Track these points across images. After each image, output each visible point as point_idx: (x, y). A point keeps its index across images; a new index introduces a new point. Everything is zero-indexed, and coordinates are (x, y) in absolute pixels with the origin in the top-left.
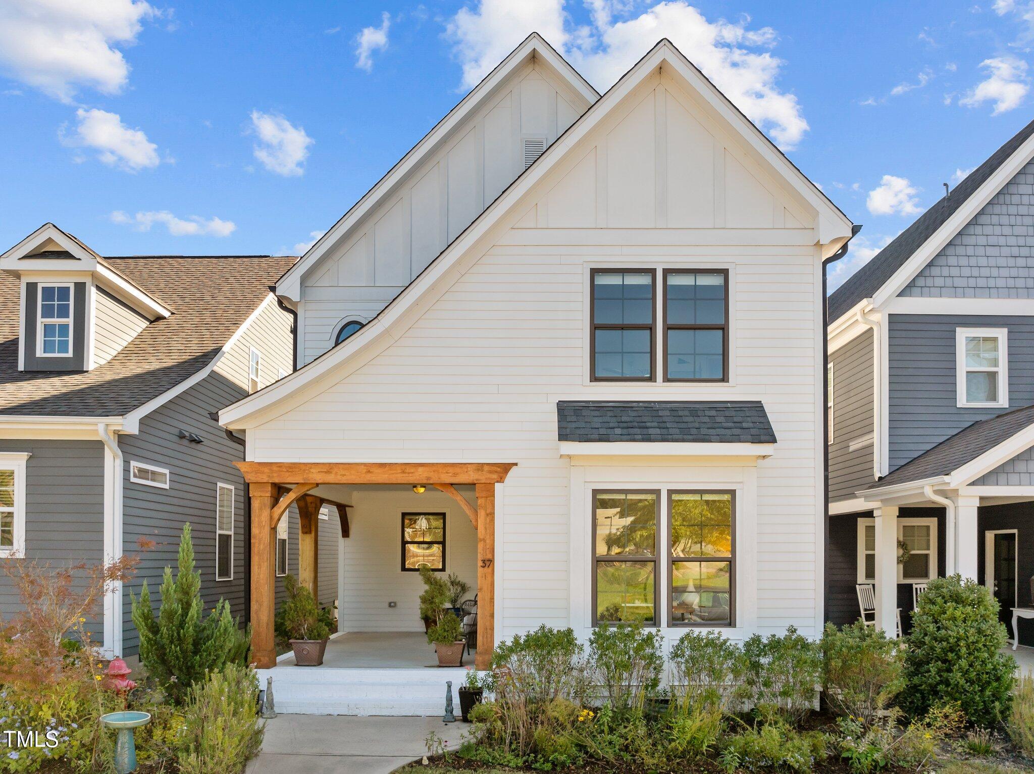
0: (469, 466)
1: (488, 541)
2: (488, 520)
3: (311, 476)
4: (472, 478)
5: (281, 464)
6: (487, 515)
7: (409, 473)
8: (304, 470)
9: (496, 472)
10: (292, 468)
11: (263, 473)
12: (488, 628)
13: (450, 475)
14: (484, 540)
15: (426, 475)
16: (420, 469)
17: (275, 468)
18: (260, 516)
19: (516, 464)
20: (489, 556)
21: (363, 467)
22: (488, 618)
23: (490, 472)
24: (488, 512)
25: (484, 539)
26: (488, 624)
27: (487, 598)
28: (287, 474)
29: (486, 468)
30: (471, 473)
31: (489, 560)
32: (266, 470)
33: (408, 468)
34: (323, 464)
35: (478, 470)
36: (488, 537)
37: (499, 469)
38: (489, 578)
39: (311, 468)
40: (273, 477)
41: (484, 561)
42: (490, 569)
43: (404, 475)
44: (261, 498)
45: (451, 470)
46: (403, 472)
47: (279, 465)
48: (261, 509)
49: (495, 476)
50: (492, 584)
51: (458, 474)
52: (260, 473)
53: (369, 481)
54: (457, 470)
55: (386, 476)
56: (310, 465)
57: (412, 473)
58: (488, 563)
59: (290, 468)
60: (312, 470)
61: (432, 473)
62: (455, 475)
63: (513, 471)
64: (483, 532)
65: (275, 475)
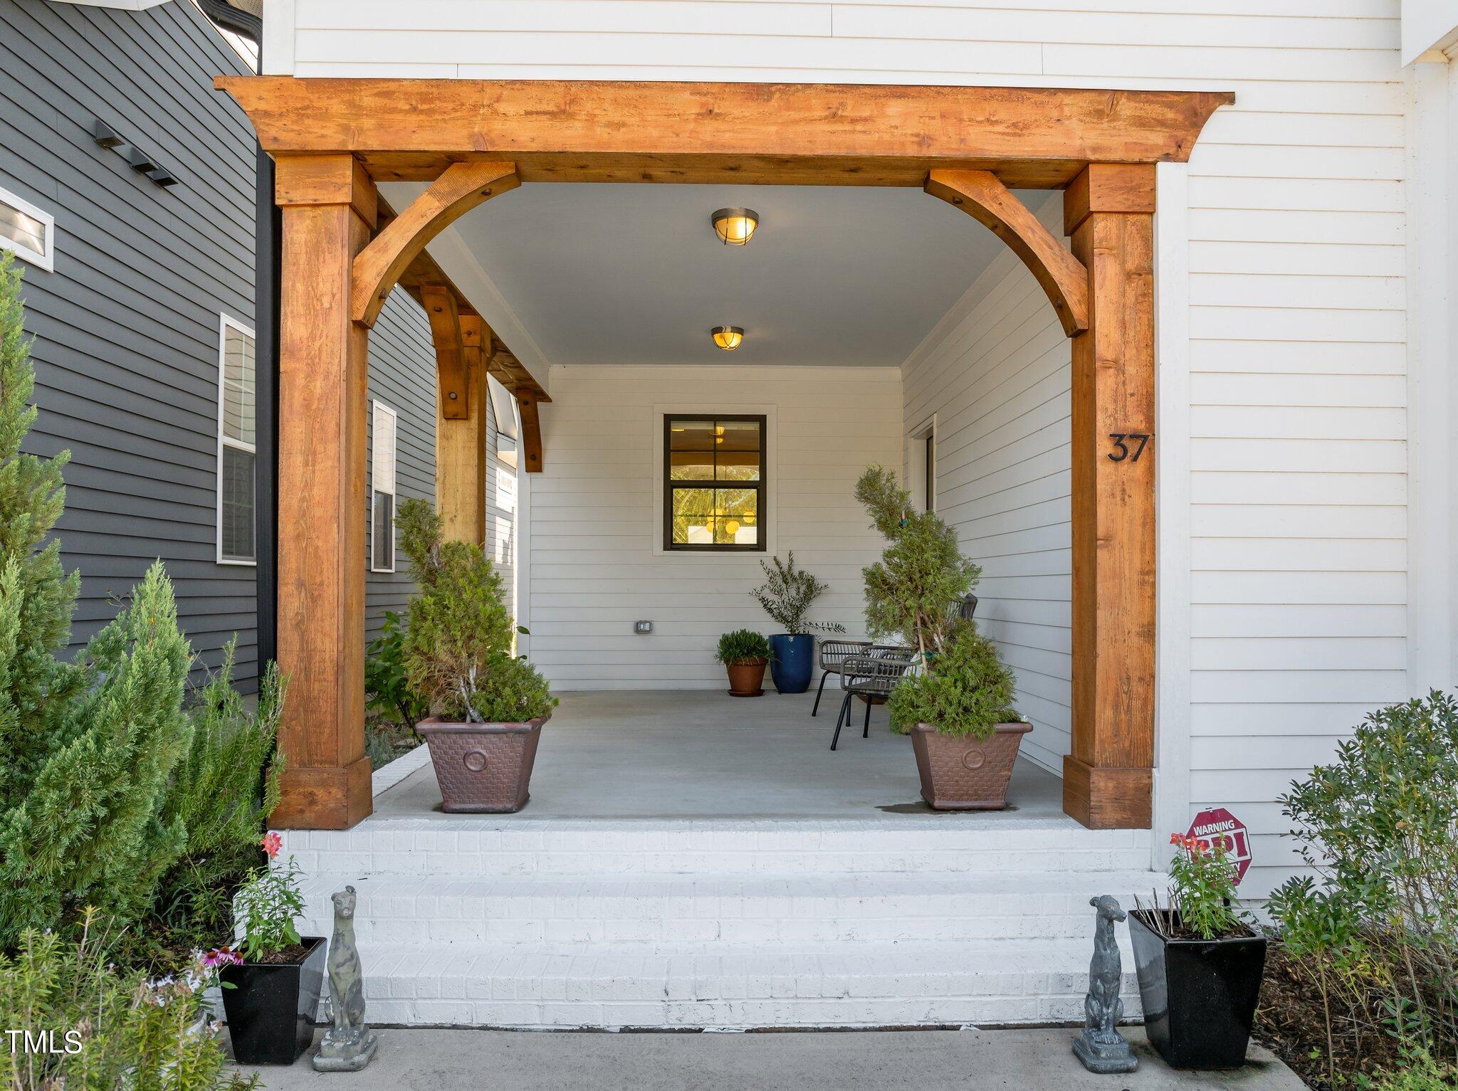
0: (1068, 99)
1: (1131, 370)
2: (1131, 296)
3: (498, 126)
4: (1078, 142)
5: (393, 86)
6: (1129, 276)
7: (853, 121)
8: (475, 107)
9: (1162, 123)
10: (431, 101)
11: (323, 115)
12: (1135, 675)
13: (1000, 128)
14: (1118, 366)
15: (914, 127)
16: (895, 108)
17: (368, 100)
18: (311, 275)
19: (1229, 98)
20: (1136, 422)
21: (687, 95)
22: (1135, 641)
23: (1142, 123)
24: (1131, 265)
25: (1116, 362)
26: (1133, 661)
27: (1131, 572)
28: (414, 119)
29: (1126, 108)
30: (1074, 124)
31: (1134, 436)
32: (336, 106)
33: (850, 103)
34: (543, 83)
35: (1099, 114)
36: (1131, 352)
37: (1170, 115)
38: (1137, 500)
39: (498, 100)
40: (361, 131)
41: (1118, 439)
42: (1139, 468)
43: (838, 127)
44: (319, 211)
45: (1004, 112)
46: (834, 117)
47: (384, 88)
48: (315, 250)
49: (1157, 138)
50: (1150, 521)
51: (1026, 127)
52: (315, 117)
53: (711, 145)
54: (1026, 112)
55: (773, 129)
56: (497, 91)
57: (866, 120)
58: (1132, 447)
59: (425, 98)
60: (502, 107)
61: (937, 123)
62: (1018, 129)
63: (1219, 123)
64: (1115, 335)
65: (368, 123)
